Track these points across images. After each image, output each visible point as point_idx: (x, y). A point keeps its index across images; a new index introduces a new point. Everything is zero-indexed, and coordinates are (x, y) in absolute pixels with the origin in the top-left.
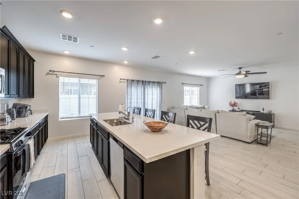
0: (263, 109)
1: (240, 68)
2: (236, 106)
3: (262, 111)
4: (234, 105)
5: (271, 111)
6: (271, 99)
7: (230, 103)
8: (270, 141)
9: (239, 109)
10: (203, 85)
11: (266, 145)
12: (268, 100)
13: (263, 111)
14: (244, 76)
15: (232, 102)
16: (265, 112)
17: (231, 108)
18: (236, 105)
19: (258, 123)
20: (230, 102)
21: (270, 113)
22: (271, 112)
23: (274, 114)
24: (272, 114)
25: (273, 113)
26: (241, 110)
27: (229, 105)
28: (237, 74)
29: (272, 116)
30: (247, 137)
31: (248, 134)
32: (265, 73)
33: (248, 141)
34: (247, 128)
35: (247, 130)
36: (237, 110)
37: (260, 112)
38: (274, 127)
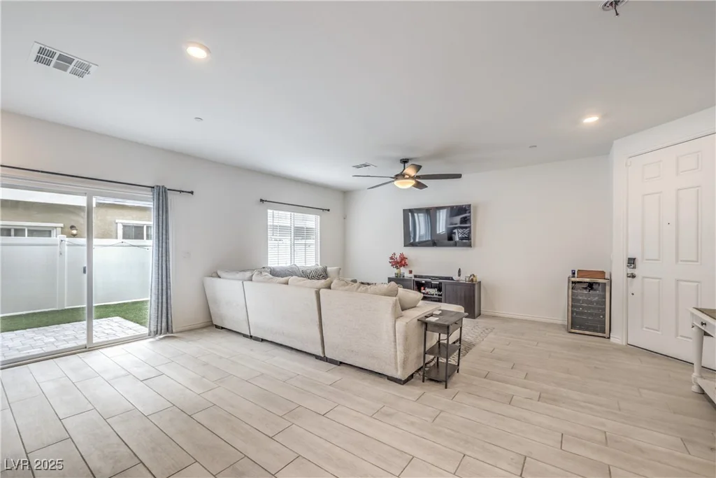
0: (459, 271)
1: (405, 161)
2: (405, 265)
3: (456, 277)
4: (400, 262)
5: (475, 276)
6: (474, 246)
7: (391, 258)
8: (458, 365)
9: (411, 272)
10: (329, 210)
11: (444, 383)
12: (469, 248)
13: (459, 275)
14: (413, 182)
15: (398, 256)
16: (463, 279)
17: (393, 272)
18: (403, 262)
19: (426, 317)
20: (390, 256)
21: (472, 280)
22: (474, 279)
23: (480, 282)
24: (474, 285)
25: (478, 280)
26: (415, 276)
27: (390, 262)
28: (397, 175)
29: (476, 287)
30: (396, 363)
31: (398, 353)
32: (459, 176)
33: (399, 374)
34: (395, 336)
35: (395, 342)
36: (407, 275)
37: (452, 279)
38: (480, 314)
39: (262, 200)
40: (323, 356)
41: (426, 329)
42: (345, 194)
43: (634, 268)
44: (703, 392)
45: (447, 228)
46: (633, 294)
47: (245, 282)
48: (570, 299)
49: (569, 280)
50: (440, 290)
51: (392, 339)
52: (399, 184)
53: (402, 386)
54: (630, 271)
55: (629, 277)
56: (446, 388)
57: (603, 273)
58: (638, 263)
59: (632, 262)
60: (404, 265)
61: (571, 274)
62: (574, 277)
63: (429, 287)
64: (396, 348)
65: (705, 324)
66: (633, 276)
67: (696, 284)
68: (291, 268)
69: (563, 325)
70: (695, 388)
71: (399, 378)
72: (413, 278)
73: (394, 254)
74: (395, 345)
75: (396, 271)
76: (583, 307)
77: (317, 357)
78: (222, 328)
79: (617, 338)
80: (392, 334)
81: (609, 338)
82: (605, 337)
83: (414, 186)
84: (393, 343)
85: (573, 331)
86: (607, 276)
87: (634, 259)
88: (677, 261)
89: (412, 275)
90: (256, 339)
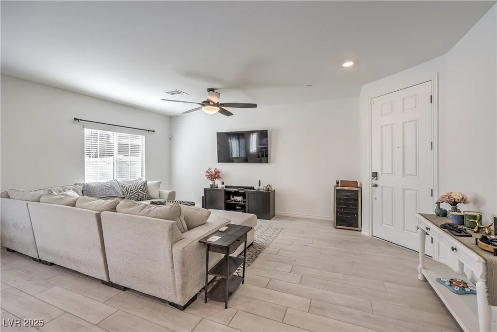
0: (260, 182)
1: (210, 90)
2: (219, 177)
3: (256, 187)
4: (214, 176)
5: (270, 186)
6: (270, 162)
7: (207, 172)
8: (243, 276)
9: (223, 183)
10: (154, 131)
12: (267, 164)
13: (259, 185)
14: (218, 109)
15: (213, 170)
17: (208, 183)
18: (217, 175)
19: (208, 237)
20: (207, 170)
21: (268, 189)
22: (270, 188)
23: (274, 191)
25: (273, 189)
26: (226, 187)
27: (206, 175)
28: (204, 102)
29: (271, 194)
30: (175, 289)
31: (176, 279)
32: (254, 106)
33: (179, 300)
34: (173, 262)
35: (173, 268)
36: (220, 186)
37: (254, 189)
38: (274, 216)
39: (75, 119)
40: (107, 281)
41: (208, 250)
42: (171, 119)
43: (377, 179)
44: (426, 280)
45: (257, 148)
46: (376, 199)
47: (29, 203)
48: (336, 203)
49: (335, 188)
50: (244, 198)
51: (170, 265)
52: (207, 110)
53: (182, 312)
54: (374, 182)
55: (374, 186)
56: (226, 308)
57: (356, 182)
58: (379, 175)
59: (375, 175)
60: (217, 178)
61: (335, 184)
62: (338, 186)
63: (236, 196)
64: (174, 274)
65: (429, 229)
66: (376, 186)
67: (415, 192)
68: (111, 183)
69: (331, 221)
70: (420, 277)
71: (179, 304)
72: (225, 189)
73: (210, 169)
74: (173, 271)
75: (211, 183)
76: (344, 208)
77: (103, 282)
78: (13, 251)
79: (365, 231)
80: (169, 260)
81: (361, 231)
82: (358, 231)
83: (219, 112)
84: (171, 270)
85: (338, 227)
86: (359, 185)
87: (377, 173)
88: (404, 175)
89: (224, 186)
90: (45, 263)
